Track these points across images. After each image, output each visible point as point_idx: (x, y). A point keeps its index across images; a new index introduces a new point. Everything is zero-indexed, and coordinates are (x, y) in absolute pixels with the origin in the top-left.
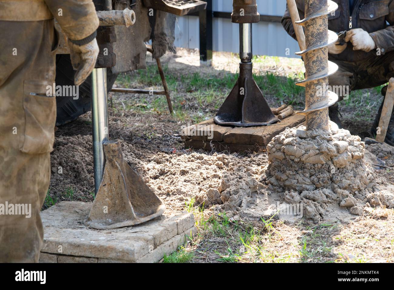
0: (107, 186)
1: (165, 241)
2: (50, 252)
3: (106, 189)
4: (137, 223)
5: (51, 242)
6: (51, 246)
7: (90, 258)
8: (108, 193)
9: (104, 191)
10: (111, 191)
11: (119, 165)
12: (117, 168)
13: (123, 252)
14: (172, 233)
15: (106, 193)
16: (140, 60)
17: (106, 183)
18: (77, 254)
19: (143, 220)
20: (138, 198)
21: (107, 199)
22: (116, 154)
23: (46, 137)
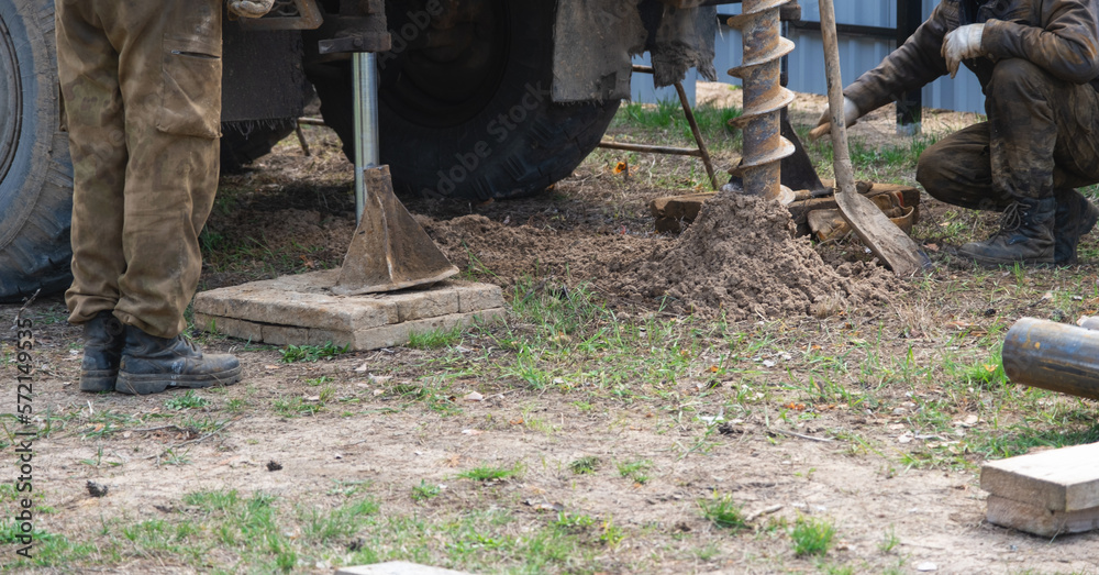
0: (366, 234)
1: (427, 316)
2: (251, 319)
3: (364, 238)
4: (392, 289)
5: (253, 304)
6: (253, 310)
7: (300, 327)
8: (368, 246)
9: (362, 241)
10: (372, 242)
11: (383, 202)
12: (378, 206)
13: (336, 317)
14: (443, 308)
15: (364, 246)
16: (617, 83)
17: (364, 229)
18: (283, 323)
19: (403, 284)
20: (415, 257)
21: (366, 255)
22: (379, 184)
23: (194, 113)
